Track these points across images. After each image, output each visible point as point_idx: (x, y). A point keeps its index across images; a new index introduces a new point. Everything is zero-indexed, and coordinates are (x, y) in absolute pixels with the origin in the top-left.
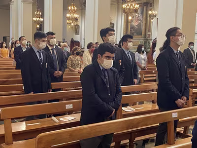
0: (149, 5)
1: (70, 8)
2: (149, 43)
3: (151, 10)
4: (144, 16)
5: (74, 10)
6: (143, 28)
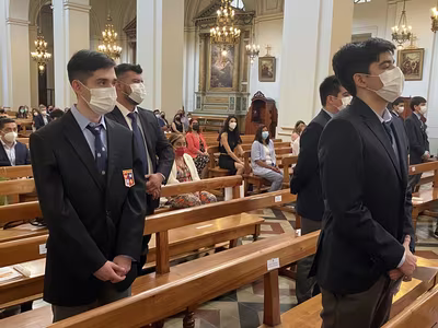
0: (244, 34)
1: (104, 34)
2: (245, 100)
3: (249, 42)
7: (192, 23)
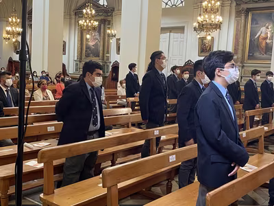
0: (107, 23)
1: (10, 19)
2: (108, 66)
3: (109, 28)
4: (102, 35)
5: (16, 22)
6: (101, 49)
7: (73, 13)
